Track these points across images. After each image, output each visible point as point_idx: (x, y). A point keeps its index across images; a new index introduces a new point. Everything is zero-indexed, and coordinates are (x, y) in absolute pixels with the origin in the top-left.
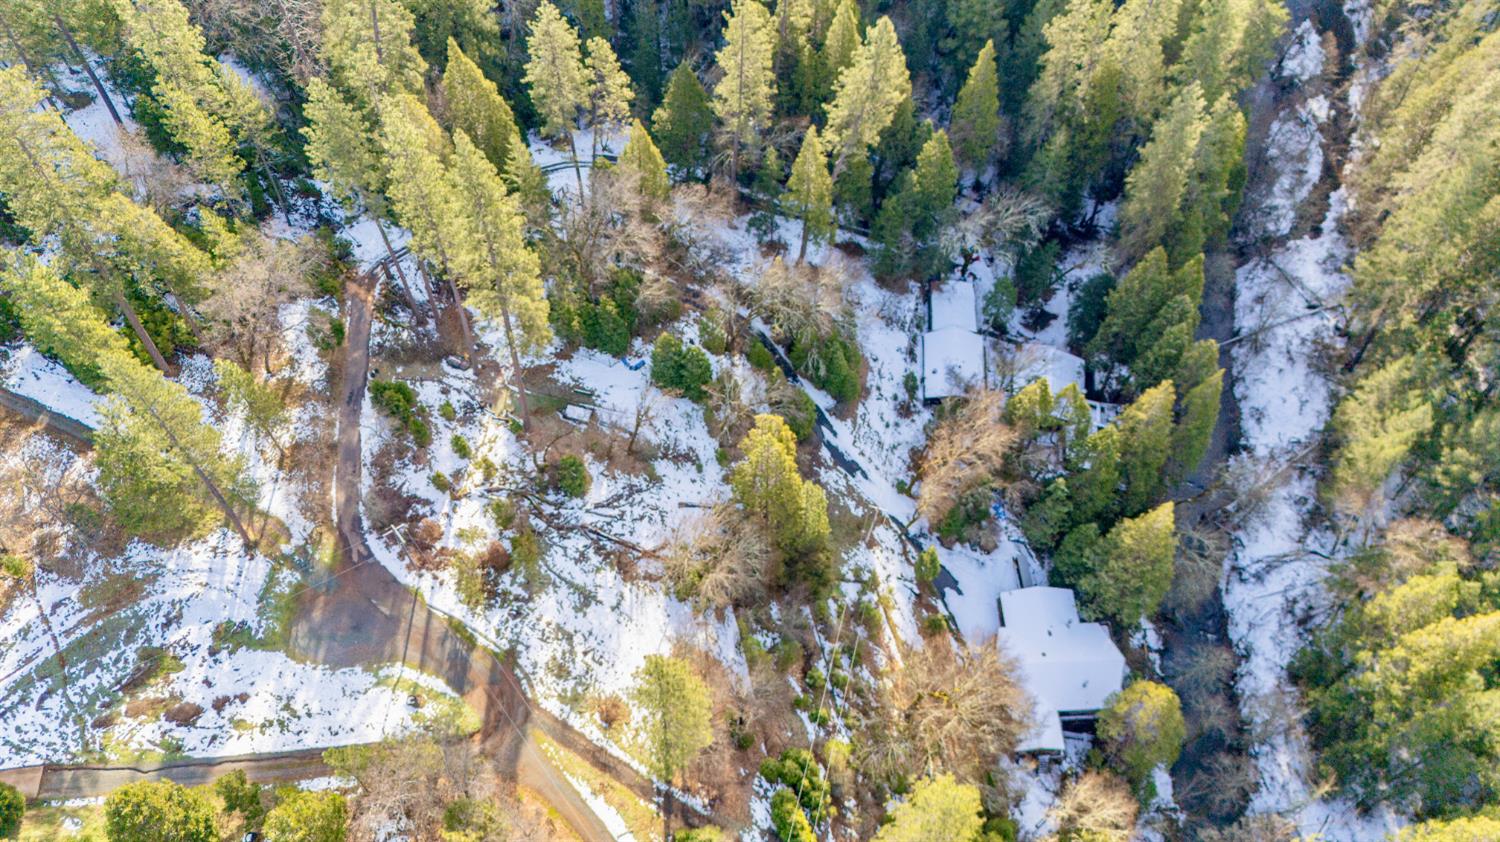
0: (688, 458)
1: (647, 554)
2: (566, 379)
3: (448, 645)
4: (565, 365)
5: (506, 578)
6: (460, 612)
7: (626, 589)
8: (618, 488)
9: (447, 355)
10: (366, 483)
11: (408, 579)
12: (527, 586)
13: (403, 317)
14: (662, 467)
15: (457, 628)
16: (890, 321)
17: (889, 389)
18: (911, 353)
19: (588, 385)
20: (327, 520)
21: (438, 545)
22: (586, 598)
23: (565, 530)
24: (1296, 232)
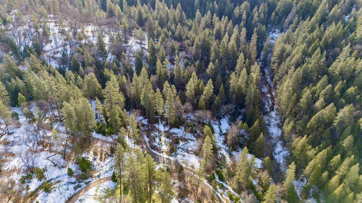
0: (192, 140)
1: (190, 151)
2: (172, 132)
3: (167, 161)
4: (171, 130)
5: (172, 154)
6: (168, 157)
7: (189, 155)
8: (184, 143)
9: (153, 130)
10: (148, 144)
11: (159, 154)
12: (175, 154)
13: (145, 127)
14: (189, 141)
15: (168, 159)
16: (215, 124)
17: (218, 132)
18: (219, 128)
19: (175, 132)
20: (144, 149)
21: (161, 151)
22: (184, 156)
23: (178, 148)
24: (270, 111)
